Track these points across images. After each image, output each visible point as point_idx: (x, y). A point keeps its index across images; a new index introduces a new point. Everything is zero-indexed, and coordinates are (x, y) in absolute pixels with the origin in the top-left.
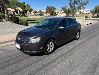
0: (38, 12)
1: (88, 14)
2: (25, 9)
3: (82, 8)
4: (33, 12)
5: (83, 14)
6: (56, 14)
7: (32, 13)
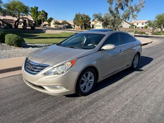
0: (61, 24)
1: (146, 27)
2: (38, 17)
3: (131, 16)
4: (54, 24)
5: (136, 27)
6: (91, 27)
7: (53, 26)
